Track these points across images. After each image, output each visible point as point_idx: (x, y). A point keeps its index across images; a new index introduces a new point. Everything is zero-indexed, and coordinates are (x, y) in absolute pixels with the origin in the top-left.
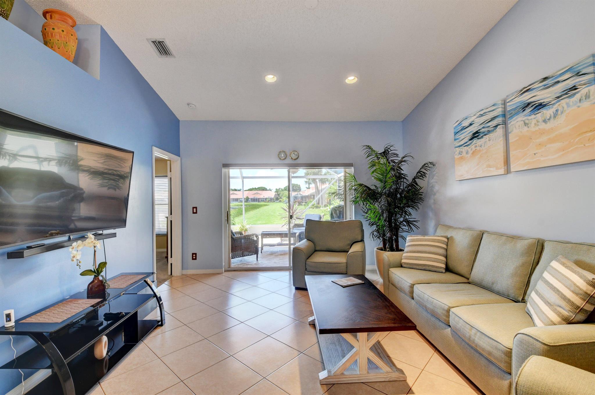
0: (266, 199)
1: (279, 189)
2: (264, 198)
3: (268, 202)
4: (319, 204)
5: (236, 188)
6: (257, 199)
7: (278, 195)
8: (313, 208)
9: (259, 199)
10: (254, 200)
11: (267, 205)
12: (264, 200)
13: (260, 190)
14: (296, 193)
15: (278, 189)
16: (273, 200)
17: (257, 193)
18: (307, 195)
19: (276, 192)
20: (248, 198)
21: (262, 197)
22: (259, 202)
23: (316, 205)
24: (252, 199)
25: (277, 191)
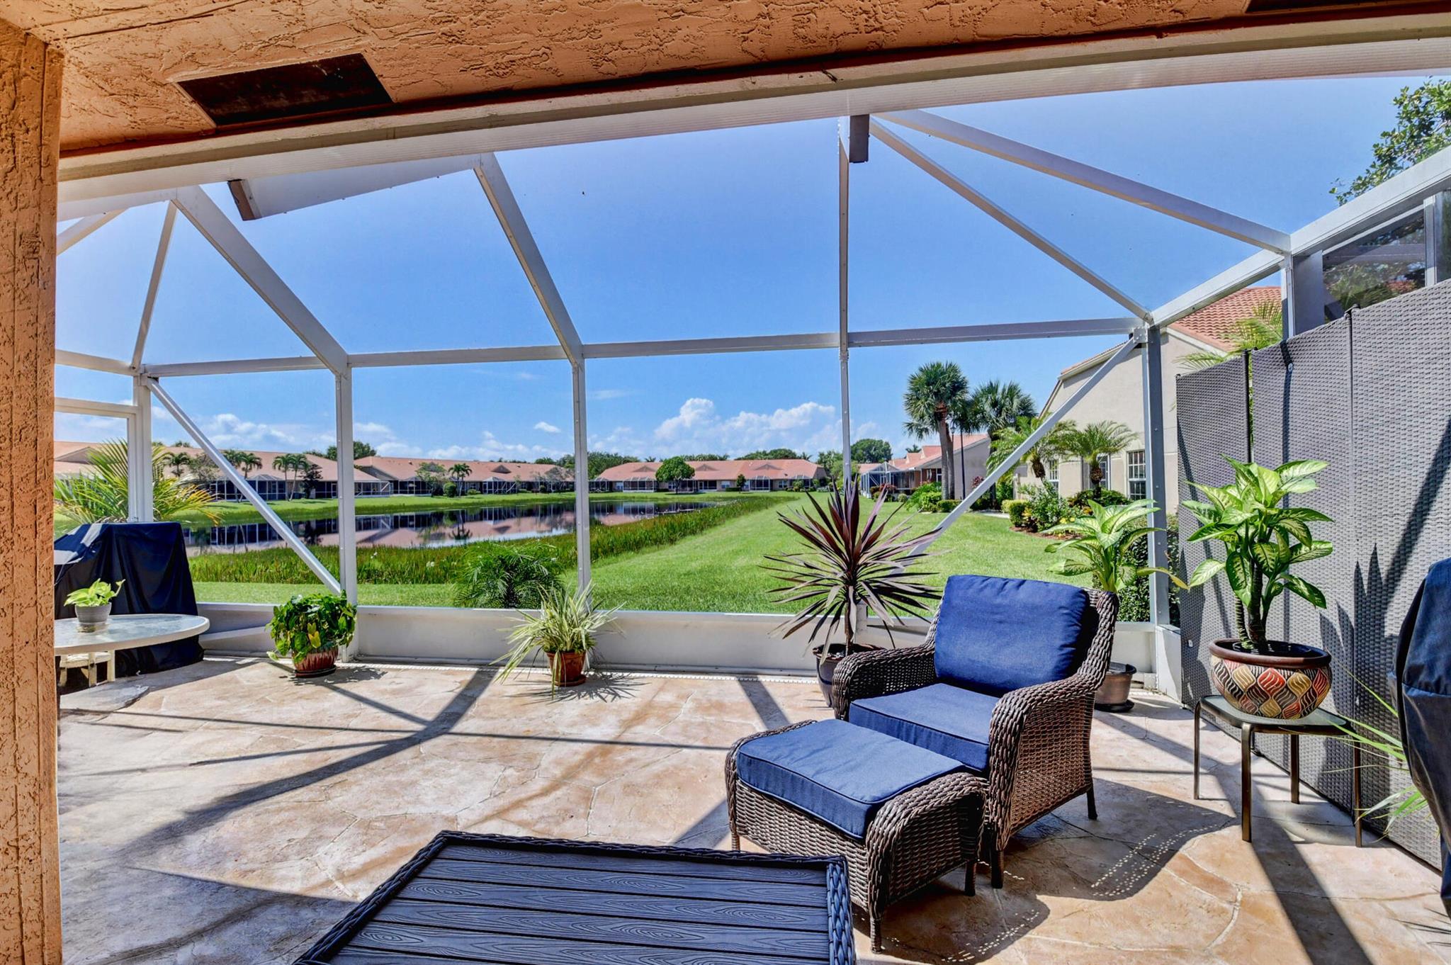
0: (792, 481)
1: (830, 454)
2: (785, 481)
3: (796, 490)
4: (953, 497)
5: (715, 453)
6: (766, 482)
7: (828, 471)
8: (935, 511)
9: (772, 481)
10: (760, 484)
11: (793, 499)
12: (788, 484)
13: (776, 458)
14: (877, 465)
15: (826, 453)
16: (812, 485)
17: (769, 467)
18: (913, 469)
19: (820, 462)
20: (744, 480)
21: (780, 476)
22: (772, 490)
23: (944, 500)
24: (752, 482)
25: (823, 459)
